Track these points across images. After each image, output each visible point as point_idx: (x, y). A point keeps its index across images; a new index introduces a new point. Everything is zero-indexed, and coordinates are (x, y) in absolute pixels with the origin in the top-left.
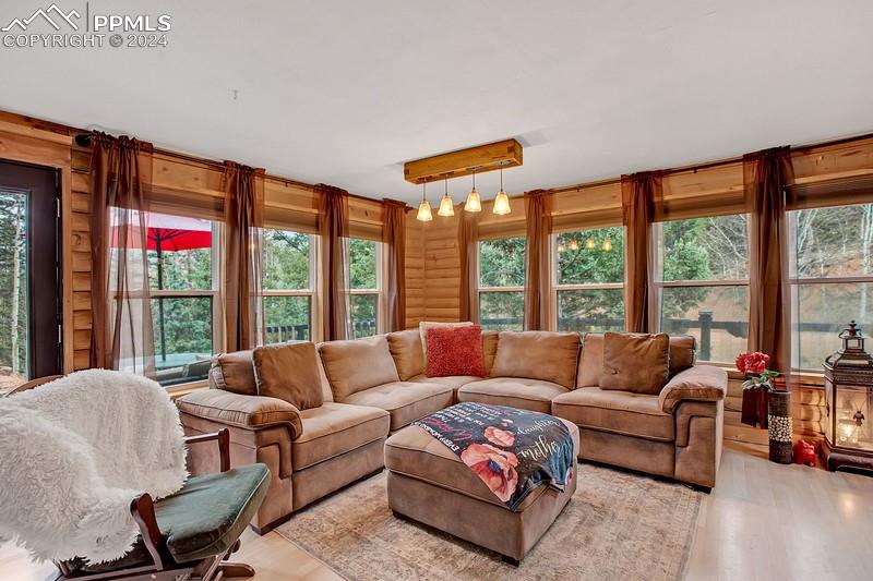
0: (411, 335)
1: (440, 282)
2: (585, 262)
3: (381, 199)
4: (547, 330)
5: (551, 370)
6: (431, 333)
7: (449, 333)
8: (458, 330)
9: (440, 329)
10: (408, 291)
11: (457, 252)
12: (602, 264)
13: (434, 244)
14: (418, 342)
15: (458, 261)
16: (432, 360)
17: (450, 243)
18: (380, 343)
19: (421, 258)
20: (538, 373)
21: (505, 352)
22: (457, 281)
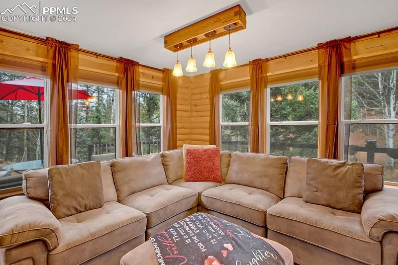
0: (176, 153)
1: (199, 119)
2: (283, 109)
3: (162, 69)
4: (263, 153)
5: (266, 182)
6: (189, 152)
7: (200, 152)
8: (205, 151)
9: (194, 150)
10: (178, 125)
11: (208, 101)
12: (294, 110)
13: (195, 97)
14: (181, 158)
15: (209, 107)
16: (188, 170)
17: (204, 96)
18: (155, 158)
19: (188, 105)
20: (257, 184)
21: (234, 167)
22: (208, 119)
